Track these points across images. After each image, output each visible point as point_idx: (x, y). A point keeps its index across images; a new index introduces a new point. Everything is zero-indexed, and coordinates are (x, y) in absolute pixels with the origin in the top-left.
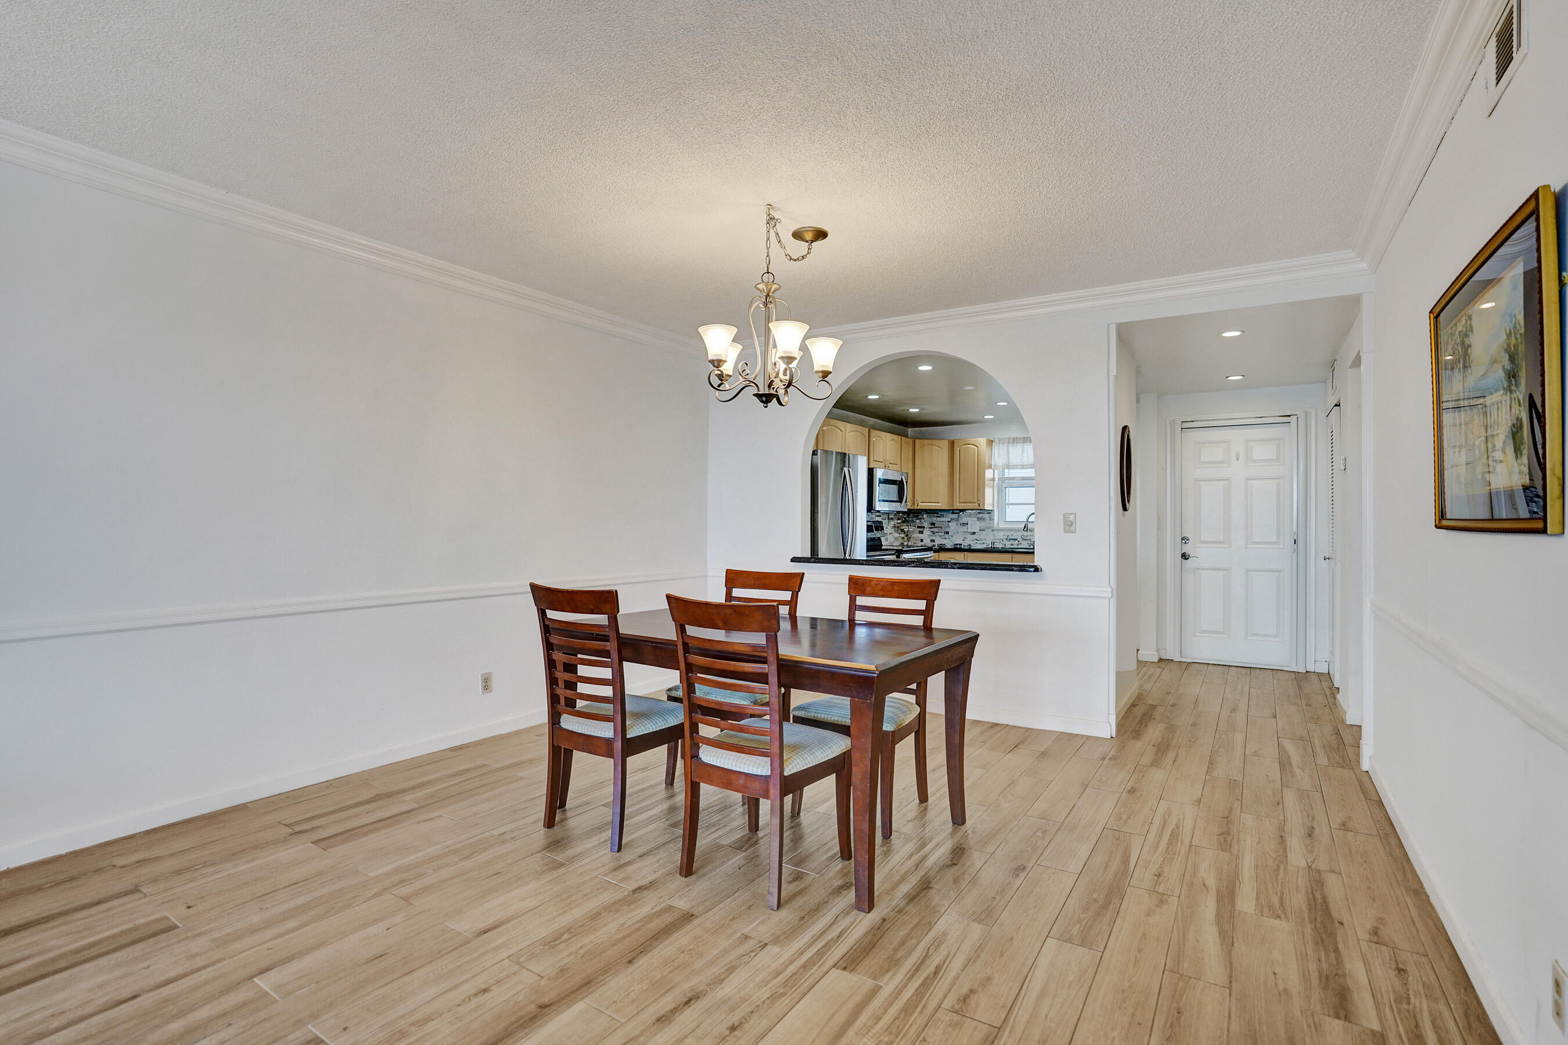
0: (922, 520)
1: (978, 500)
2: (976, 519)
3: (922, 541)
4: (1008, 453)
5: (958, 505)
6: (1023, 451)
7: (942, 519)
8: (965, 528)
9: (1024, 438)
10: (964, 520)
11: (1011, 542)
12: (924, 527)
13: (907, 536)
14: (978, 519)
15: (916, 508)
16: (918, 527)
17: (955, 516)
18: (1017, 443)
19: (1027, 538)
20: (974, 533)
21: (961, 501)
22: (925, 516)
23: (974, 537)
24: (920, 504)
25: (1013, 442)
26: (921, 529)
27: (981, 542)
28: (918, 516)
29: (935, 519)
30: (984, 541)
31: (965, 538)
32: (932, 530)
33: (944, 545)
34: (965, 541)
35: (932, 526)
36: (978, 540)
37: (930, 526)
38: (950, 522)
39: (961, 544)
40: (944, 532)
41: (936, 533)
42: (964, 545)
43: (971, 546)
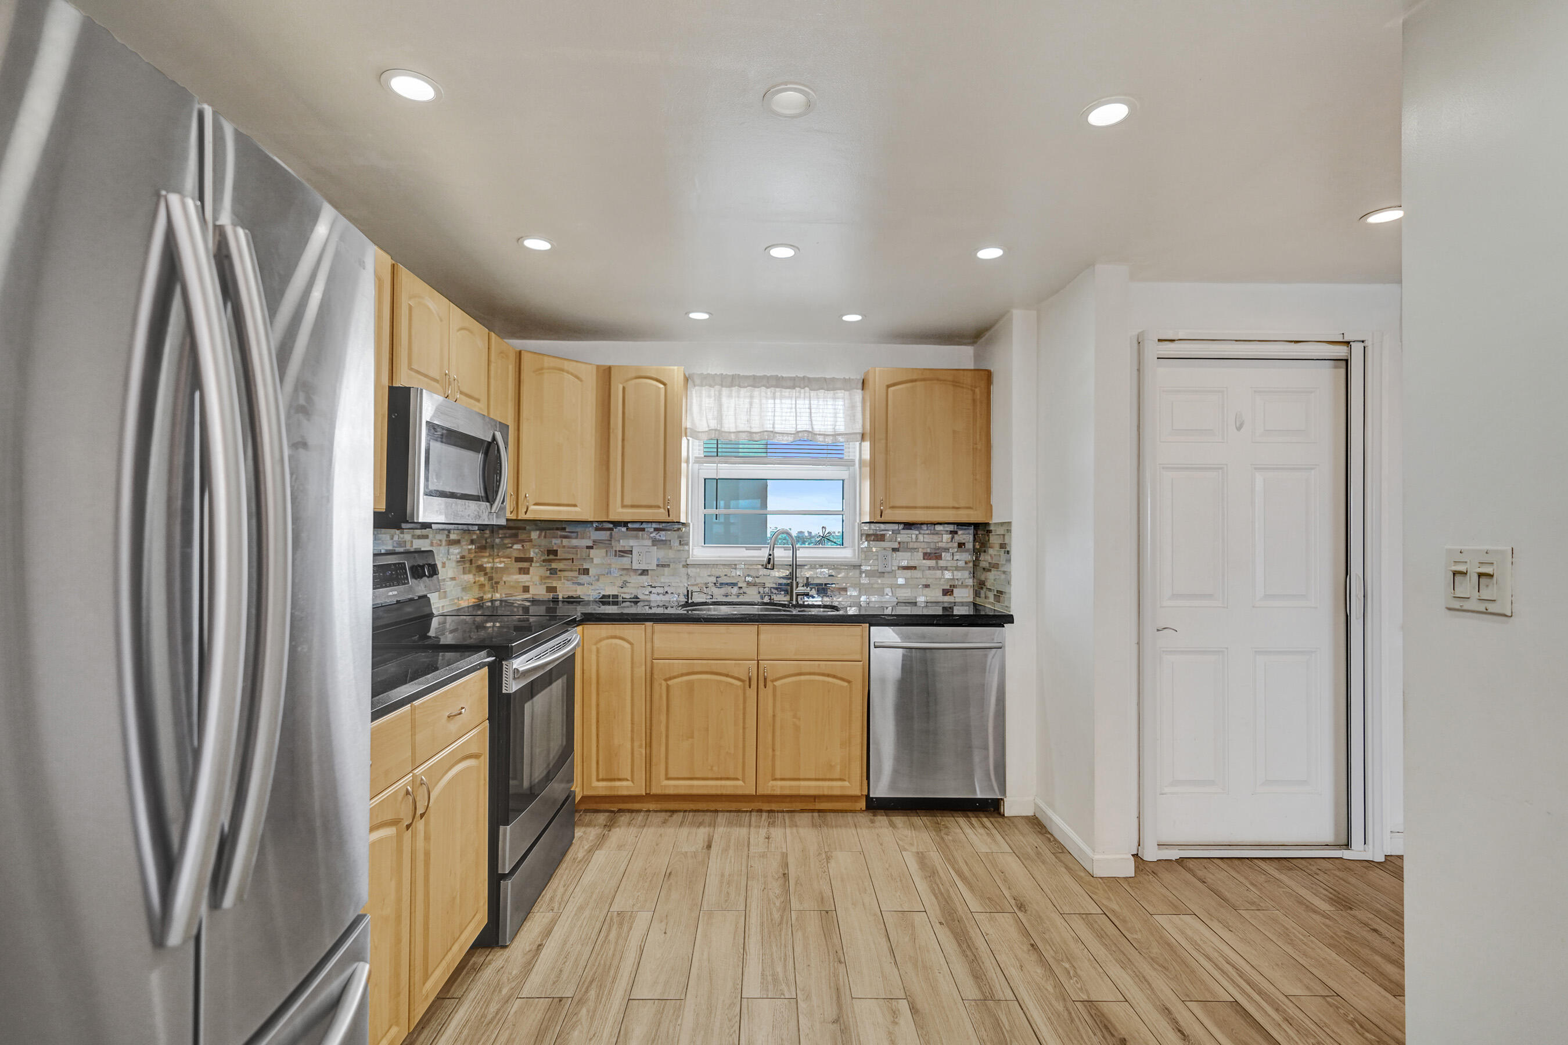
0: (527, 545)
1: (666, 502)
2: (649, 543)
3: (526, 589)
4: (720, 406)
5: (618, 513)
6: (751, 404)
7: (575, 542)
8: (625, 561)
9: (754, 377)
10: (624, 544)
11: (723, 591)
12: (530, 560)
13: (491, 579)
14: (655, 542)
15: (522, 516)
16: (518, 560)
17: (603, 535)
18: (740, 386)
19: (758, 580)
20: (644, 572)
21: (627, 502)
22: (534, 535)
23: (645, 580)
24: (532, 508)
25: (731, 386)
26: (525, 565)
27: (660, 590)
28: (516, 536)
29: (555, 543)
30: (666, 589)
31: (625, 583)
32: (551, 565)
33: (579, 597)
34: (625, 590)
35: (551, 557)
36: (655, 587)
37: (546, 556)
38: (591, 548)
39: (616, 596)
40: (579, 569)
41: (558, 573)
42: (623, 598)
43: (638, 598)
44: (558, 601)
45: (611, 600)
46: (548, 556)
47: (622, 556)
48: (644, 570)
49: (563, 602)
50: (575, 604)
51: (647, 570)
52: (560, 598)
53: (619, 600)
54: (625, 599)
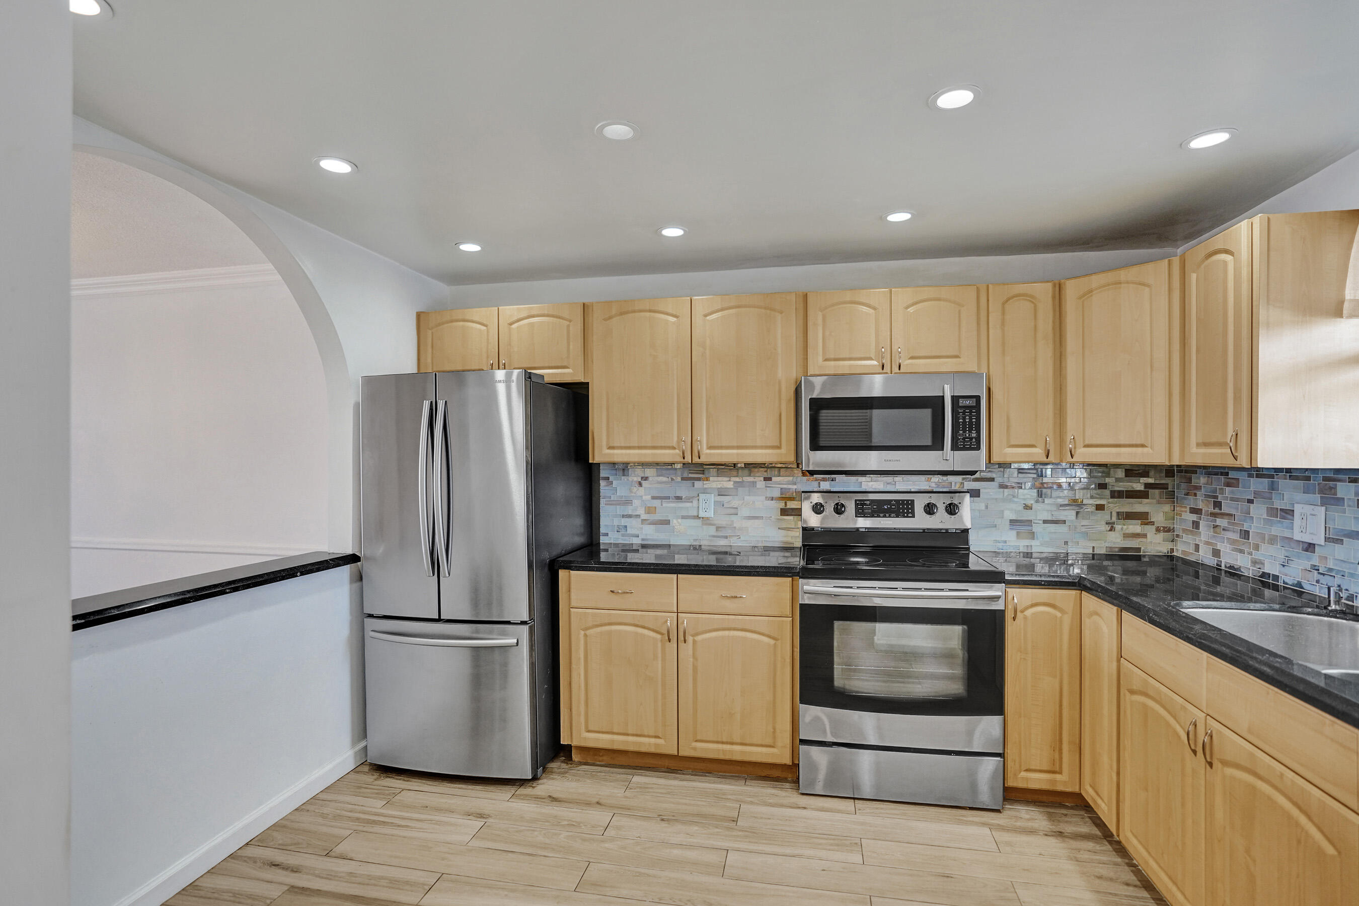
2: (1317, 500)
8: (1286, 526)
10: (1287, 499)
12: (1200, 512)
14: (1324, 500)
23: (1311, 559)
31: (1287, 560)
32: (1215, 521)
33: (1239, 569)
34: (1286, 570)
35: (1217, 510)
36: (1324, 575)
37: (1212, 510)
38: (1250, 501)
39: (1276, 578)
40: (1241, 530)
41: (1223, 532)
42: (1284, 583)
43: (1302, 588)
44: (1221, 569)
45: (1271, 581)
46: (1214, 509)
47: (1284, 518)
48: (1310, 544)
49: (1226, 572)
50: (1236, 577)
51: (1314, 544)
52: (1223, 567)
53: (1279, 584)
54: (1287, 584)
